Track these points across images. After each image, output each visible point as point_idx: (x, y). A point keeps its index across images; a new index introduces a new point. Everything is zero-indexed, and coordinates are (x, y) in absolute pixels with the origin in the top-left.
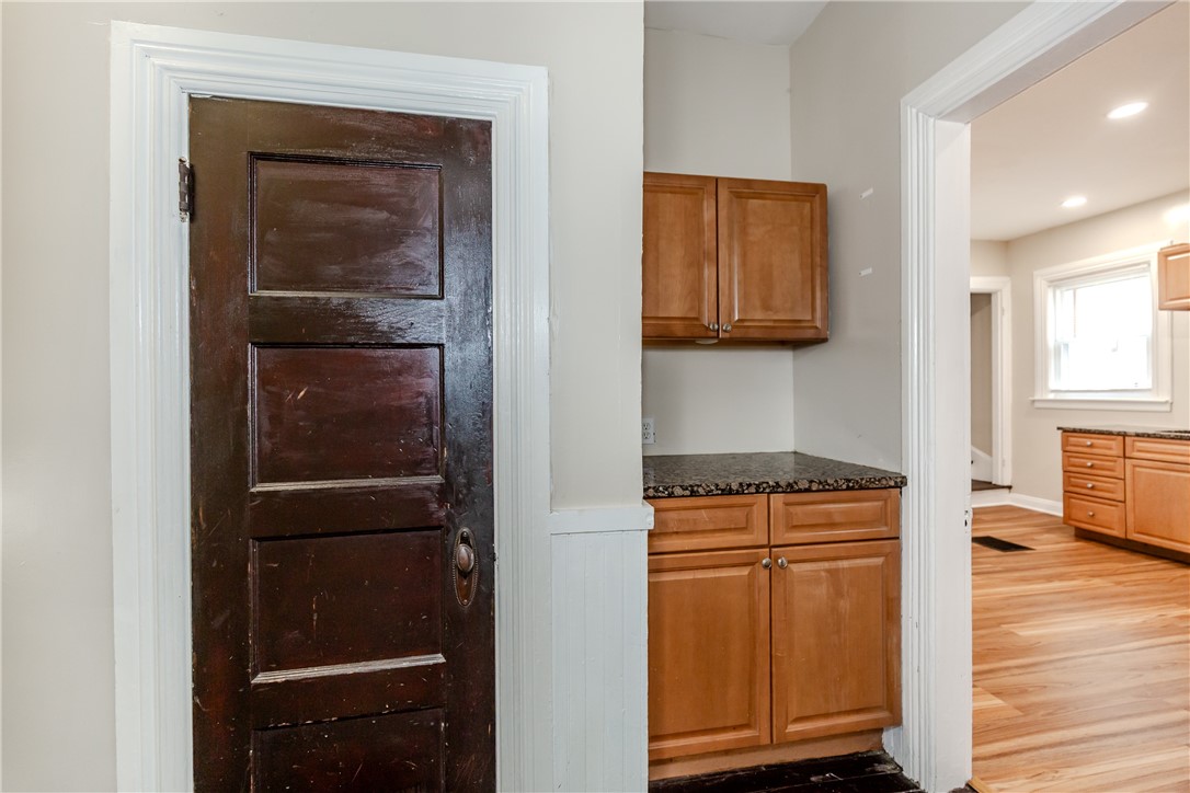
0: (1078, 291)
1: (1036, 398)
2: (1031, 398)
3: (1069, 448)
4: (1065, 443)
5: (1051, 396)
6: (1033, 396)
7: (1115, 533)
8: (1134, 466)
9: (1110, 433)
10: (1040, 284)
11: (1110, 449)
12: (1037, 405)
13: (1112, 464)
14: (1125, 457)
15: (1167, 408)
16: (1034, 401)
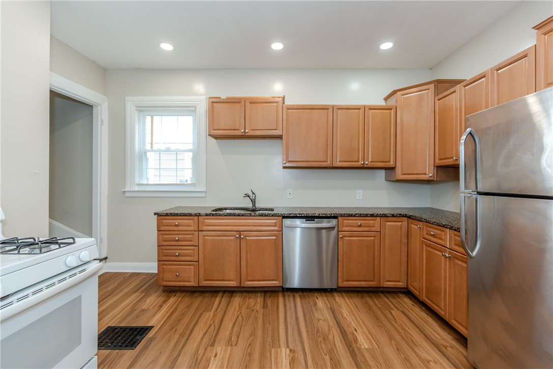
0: (155, 118)
1: (126, 190)
2: (124, 190)
3: (162, 228)
4: (159, 225)
5: (136, 189)
6: (125, 189)
7: (192, 284)
8: (204, 236)
9: (190, 215)
10: (130, 108)
11: (190, 226)
12: (127, 195)
13: (191, 236)
14: (199, 231)
15: (203, 195)
16: (124, 192)
